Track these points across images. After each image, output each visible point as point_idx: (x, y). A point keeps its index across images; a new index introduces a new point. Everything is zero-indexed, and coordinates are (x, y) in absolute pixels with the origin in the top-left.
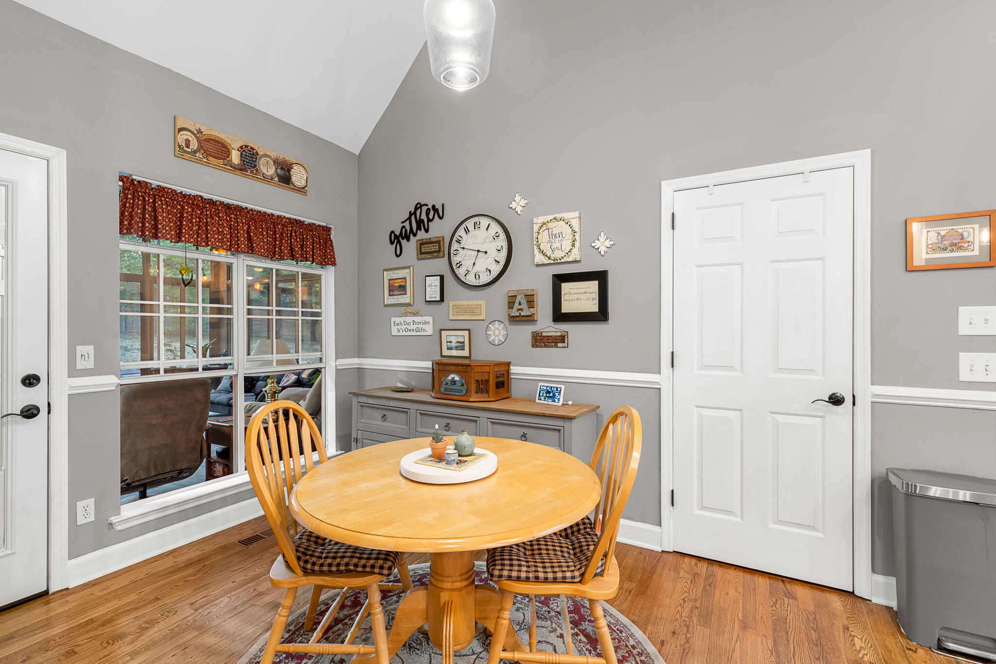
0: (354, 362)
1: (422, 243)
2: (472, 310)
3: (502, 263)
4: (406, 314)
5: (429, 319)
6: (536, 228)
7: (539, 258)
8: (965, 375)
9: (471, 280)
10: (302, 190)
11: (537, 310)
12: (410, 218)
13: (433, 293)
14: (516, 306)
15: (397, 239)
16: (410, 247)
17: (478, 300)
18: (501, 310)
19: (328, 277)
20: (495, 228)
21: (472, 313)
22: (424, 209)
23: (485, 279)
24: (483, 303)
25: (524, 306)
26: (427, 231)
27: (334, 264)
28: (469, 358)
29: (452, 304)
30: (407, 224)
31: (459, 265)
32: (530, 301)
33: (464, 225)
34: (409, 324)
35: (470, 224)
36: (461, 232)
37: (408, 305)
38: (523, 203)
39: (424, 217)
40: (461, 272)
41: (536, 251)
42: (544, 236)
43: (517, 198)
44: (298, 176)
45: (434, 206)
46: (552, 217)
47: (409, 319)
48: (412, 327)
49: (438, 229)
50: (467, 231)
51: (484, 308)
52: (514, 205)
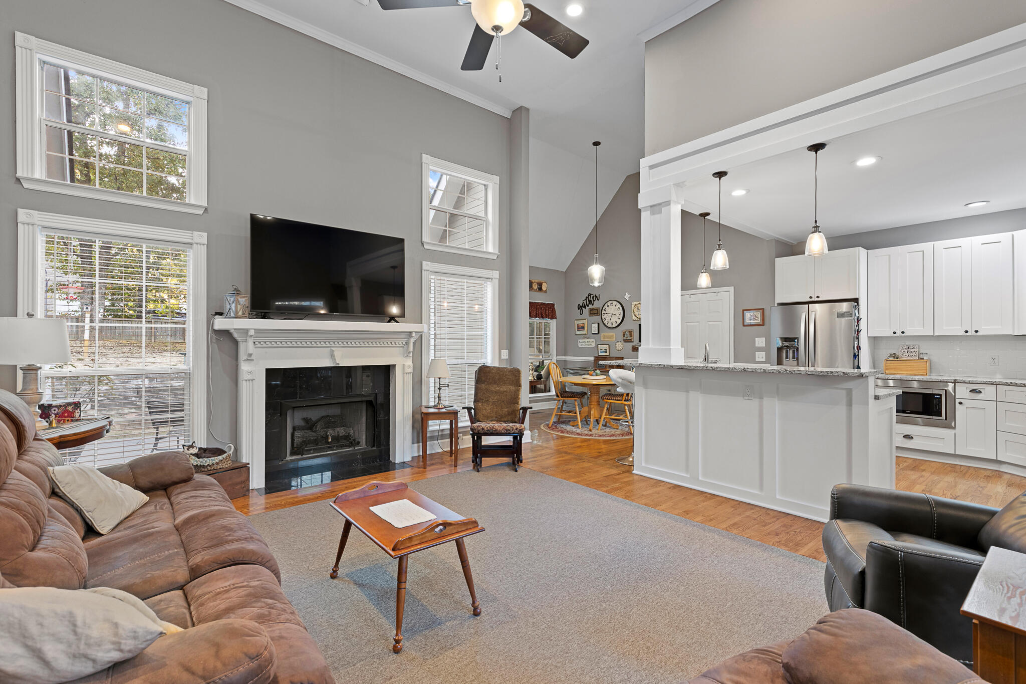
0: (563, 358)
1: (591, 310)
2: (611, 337)
3: (621, 319)
4: (584, 338)
5: (594, 340)
6: (633, 306)
7: (634, 318)
8: (757, 359)
9: (609, 325)
10: (545, 292)
11: (634, 337)
12: (586, 299)
13: (595, 330)
14: (626, 336)
15: (581, 307)
16: (586, 311)
17: (612, 333)
18: (621, 337)
19: (553, 323)
20: (619, 305)
21: (610, 338)
22: (592, 296)
23: (615, 325)
24: (614, 334)
25: (628, 335)
26: (593, 305)
27: (556, 318)
28: (609, 356)
29: (602, 334)
30: (585, 302)
31: (605, 319)
32: (631, 334)
33: (607, 304)
34: (585, 342)
35: (609, 303)
36: (606, 306)
37: (585, 334)
38: (629, 296)
39: (591, 299)
40: (606, 322)
41: (633, 315)
42: (636, 309)
43: (627, 294)
44: (544, 287)
45: (595, 295)
46: (639, 302)
47: (586, 340)
48: (586, 343)
49: (597, 304)
50: (608, 306)
51: (614, 336)
52: (625, 297)
